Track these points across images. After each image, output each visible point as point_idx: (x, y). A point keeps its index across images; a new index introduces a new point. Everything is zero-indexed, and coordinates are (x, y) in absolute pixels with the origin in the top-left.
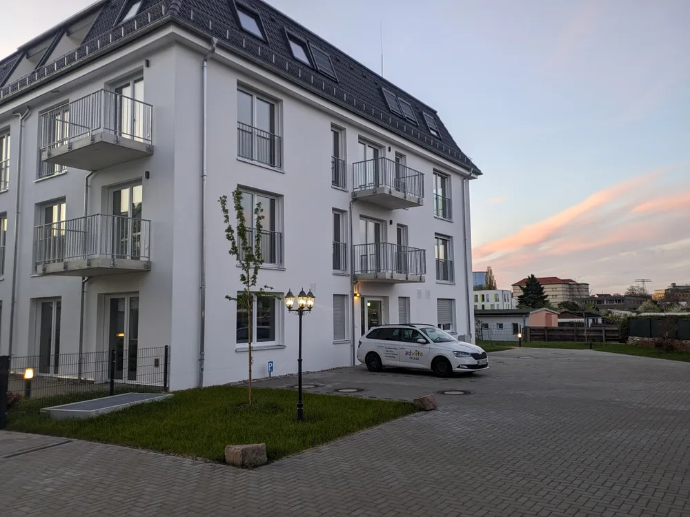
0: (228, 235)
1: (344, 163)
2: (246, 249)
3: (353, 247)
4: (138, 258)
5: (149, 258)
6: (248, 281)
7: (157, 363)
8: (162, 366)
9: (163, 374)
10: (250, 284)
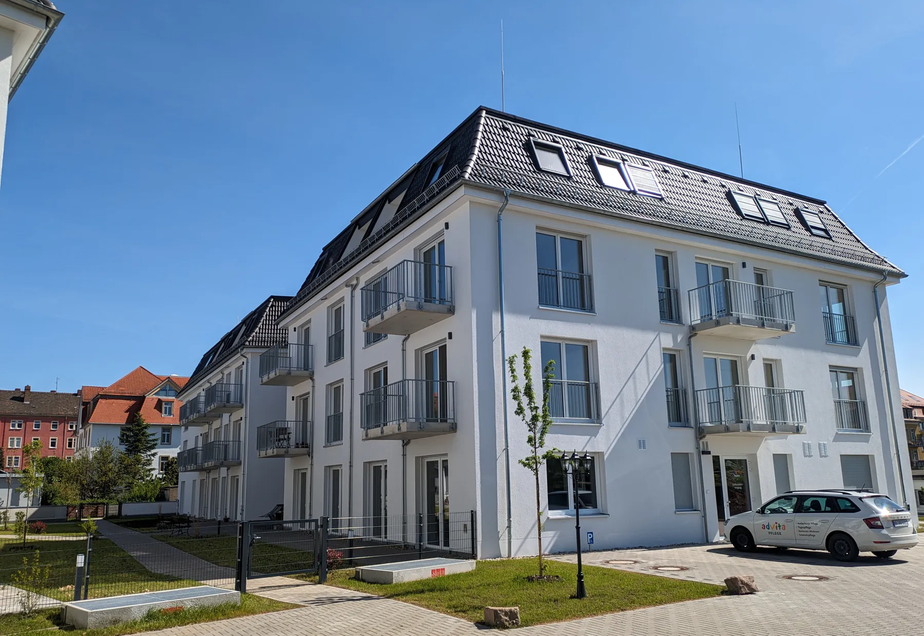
0: (514, 395)
1: (677, 292)
2: (532, 409)
3: (694, 392)
4: (446, 421)
5: (454, 419)
6: (535, 443)
7: (465, 530)
8: (470, 532)
9: (470, 541)
10: (537, 445)
